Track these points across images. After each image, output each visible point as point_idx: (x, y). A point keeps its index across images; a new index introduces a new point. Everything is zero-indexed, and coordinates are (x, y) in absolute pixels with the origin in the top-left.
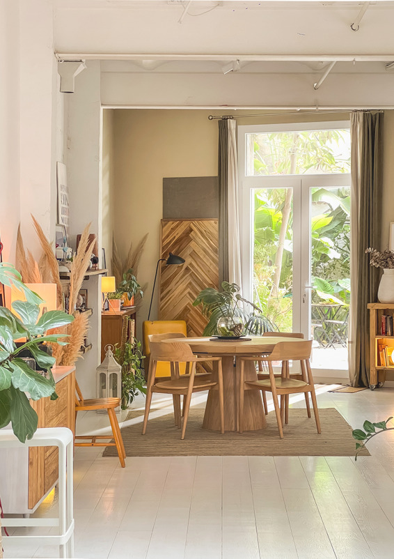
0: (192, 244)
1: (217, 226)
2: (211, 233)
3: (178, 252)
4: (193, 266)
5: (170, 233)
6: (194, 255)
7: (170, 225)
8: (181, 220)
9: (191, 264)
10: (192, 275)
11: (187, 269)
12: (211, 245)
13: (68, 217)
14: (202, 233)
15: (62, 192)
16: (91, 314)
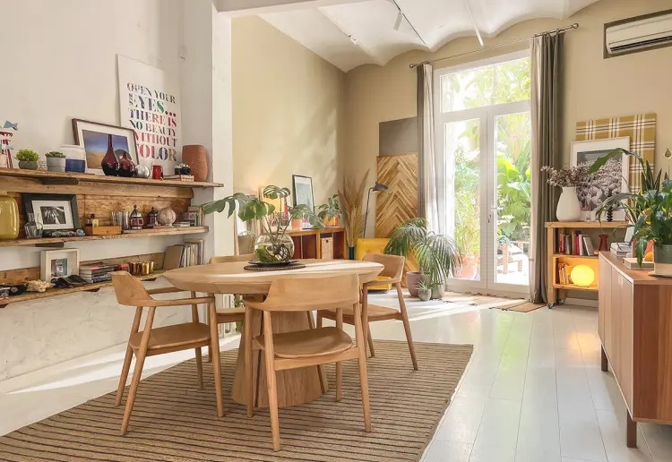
0: (399, 175)
1: (416, 158)
2: (412, 164)
3: (388, 183)
4: (400, 193)
5: (383, 167)
6: (400, 184)
7: (383, 160)
8: (391, 156)
9: (398, 192)
10: (399, 201)
11: (395, 196)
12: (412, 175)
13: (166, 127)
14: (406, 165)
15: (133, 93)
16: (203, 231)
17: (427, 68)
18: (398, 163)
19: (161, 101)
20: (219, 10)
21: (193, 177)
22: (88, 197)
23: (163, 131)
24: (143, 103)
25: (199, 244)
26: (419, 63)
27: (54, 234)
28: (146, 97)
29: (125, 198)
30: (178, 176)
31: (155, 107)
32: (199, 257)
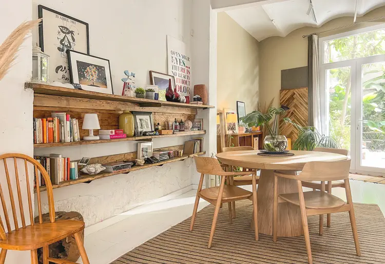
0: (295, 101)
1: (307, 91)
2: (304, 95)
3: (288, 105)
4: (295, 112)
5: (284, 96)
6: (296, 106)
7: (284, 92)
8: (289, 90)
9: (294, 111)
10: (295, 116)
11: (292, 113)
12: (304, 101)
13: (186, 74)
14: (299, 95)
15: (173, 56)
16: (203, 133)
17: (315, 37)
18: (295, 94)
19: (184, 60)
20: (212, 9)
21: (202, 103)
22: (156, 114)
23: (184, 77)
24: (177, 61)
25: (201, 140)
26: (309, 34)
27: (147, 134)
28: (178, 58)
29: (170, 114)
30: (196, 102)
31: (182, 64)
32: (201, 148)
